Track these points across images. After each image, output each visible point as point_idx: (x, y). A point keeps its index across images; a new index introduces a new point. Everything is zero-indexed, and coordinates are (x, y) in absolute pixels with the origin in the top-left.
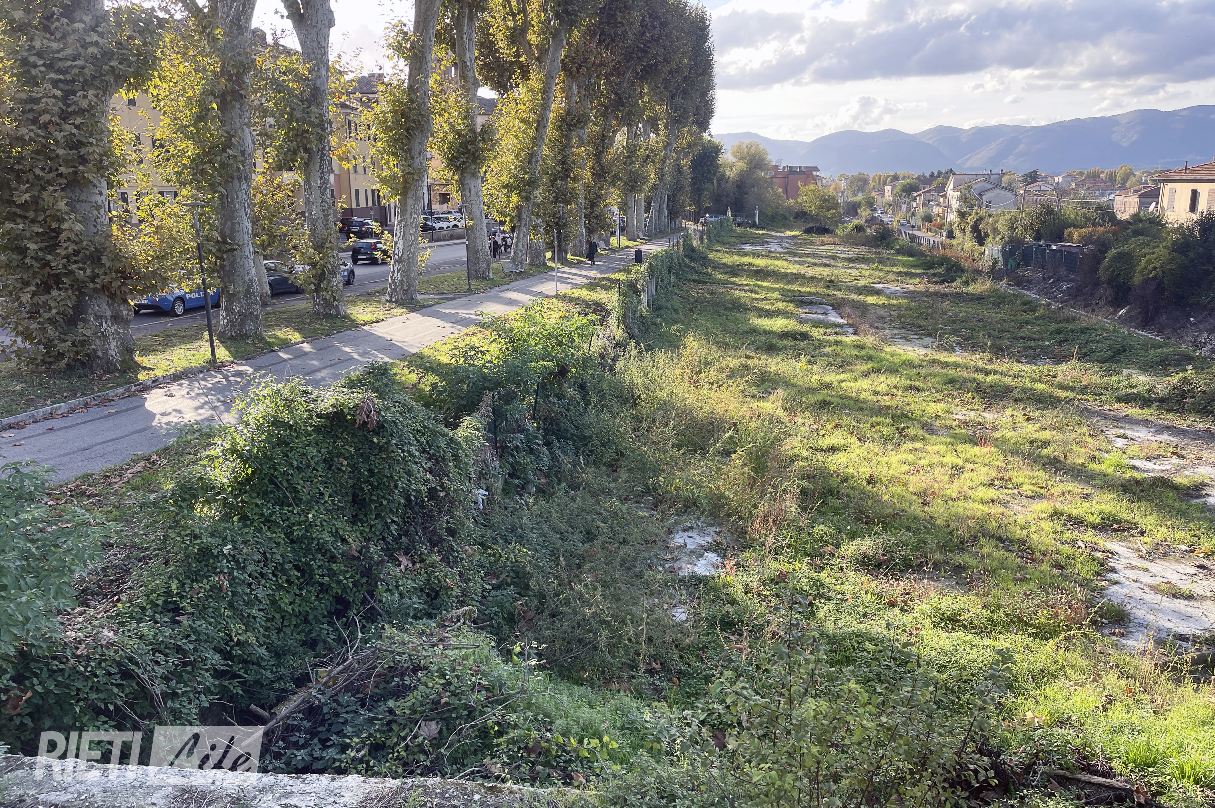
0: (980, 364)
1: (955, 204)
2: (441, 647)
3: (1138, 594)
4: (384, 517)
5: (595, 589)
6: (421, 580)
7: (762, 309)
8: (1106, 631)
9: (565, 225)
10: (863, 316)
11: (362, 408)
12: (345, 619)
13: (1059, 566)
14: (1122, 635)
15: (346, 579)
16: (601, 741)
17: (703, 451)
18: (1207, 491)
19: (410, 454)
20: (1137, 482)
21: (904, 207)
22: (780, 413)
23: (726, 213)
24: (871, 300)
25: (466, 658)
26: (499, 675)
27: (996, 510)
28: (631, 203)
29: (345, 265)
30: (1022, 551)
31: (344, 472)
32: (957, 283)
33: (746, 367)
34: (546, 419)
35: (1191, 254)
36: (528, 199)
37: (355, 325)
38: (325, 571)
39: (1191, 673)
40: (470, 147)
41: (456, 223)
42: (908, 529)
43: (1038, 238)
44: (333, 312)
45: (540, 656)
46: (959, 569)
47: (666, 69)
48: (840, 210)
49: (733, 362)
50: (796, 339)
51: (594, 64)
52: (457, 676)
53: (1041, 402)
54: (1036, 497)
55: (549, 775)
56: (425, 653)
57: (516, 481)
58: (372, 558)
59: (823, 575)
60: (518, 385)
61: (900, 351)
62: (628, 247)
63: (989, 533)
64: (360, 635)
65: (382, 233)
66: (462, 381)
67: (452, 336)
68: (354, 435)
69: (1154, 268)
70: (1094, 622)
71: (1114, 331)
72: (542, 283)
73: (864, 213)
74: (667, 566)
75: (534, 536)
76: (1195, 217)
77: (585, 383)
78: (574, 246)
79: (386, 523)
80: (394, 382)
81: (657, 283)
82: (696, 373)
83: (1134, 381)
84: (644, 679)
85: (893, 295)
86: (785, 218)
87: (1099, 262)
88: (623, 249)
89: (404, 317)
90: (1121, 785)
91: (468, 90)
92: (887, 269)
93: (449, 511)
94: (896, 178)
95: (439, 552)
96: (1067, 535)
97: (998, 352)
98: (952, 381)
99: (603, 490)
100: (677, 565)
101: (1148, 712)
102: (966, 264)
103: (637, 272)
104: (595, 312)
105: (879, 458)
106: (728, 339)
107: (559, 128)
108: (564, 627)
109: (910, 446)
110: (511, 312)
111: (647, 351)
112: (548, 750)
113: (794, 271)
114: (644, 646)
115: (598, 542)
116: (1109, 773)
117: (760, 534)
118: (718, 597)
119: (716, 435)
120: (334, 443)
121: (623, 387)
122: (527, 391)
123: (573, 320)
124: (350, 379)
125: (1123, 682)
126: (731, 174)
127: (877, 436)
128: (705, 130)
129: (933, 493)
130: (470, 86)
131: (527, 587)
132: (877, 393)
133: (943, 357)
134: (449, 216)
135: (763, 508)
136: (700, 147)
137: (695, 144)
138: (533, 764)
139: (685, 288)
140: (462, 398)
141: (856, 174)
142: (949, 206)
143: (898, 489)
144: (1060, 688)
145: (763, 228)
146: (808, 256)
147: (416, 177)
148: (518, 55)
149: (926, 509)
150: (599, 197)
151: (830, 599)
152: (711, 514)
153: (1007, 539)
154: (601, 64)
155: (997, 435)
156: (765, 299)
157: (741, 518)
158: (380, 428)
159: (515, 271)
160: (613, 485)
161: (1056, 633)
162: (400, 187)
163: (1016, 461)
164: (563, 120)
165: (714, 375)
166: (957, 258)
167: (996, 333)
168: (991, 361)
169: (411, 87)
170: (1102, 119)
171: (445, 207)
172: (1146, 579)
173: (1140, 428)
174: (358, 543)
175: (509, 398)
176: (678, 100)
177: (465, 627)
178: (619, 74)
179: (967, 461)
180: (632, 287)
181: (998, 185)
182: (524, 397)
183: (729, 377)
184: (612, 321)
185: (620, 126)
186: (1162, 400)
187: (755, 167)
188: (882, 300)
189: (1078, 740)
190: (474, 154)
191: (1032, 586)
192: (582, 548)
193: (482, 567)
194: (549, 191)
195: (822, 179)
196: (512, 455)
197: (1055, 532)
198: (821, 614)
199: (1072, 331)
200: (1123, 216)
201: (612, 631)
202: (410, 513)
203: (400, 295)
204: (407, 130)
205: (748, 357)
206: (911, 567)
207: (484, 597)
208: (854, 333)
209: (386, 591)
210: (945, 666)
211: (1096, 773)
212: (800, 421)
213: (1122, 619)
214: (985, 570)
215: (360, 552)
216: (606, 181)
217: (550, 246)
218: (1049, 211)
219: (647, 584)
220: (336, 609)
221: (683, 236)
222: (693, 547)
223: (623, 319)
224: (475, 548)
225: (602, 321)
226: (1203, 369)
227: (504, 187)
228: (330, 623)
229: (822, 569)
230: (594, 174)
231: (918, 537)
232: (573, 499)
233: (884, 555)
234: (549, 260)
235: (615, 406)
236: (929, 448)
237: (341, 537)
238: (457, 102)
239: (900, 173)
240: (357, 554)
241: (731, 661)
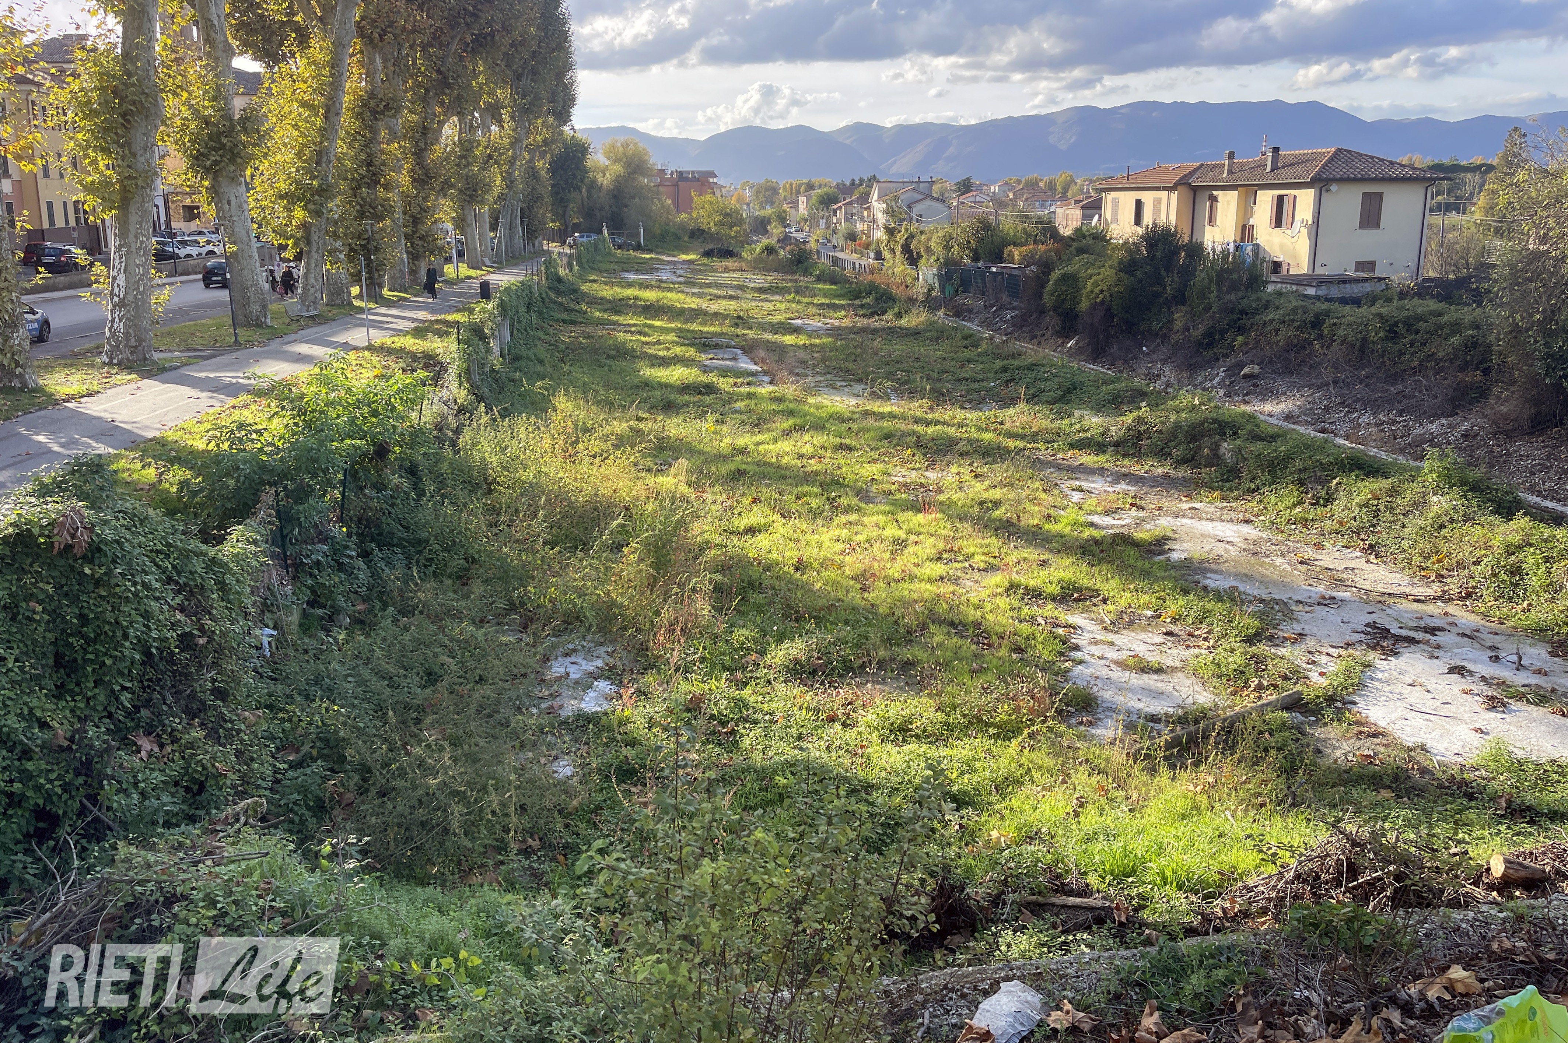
0: (919, 413)
1: (881, 219)
2: (209, 863)
3: (1105, 672)
4: (110, 683)
5: (441, 749)
6: (175, 769)
7: (656, 357)
8: (1073, 721)
9: (377, 249)
10: (780, 361)
11: (63, 524)
12: (52, 843)
13: (1019, 650)
14: (1091, 724)
15: (51, 781)
16: (456, 959)
17: (586, 546)
18: (1170, 545)
19: (146, 586)
20: (1096, 542)
21: (822, 222)
22: (684, 489)
23: (601, 232)
24: (789, 339)
25: (248, 873)
26: (301, 891)
27: (946, 589)
28: (470, 218)
29: (34, 313)
30: (978, 635)
31: (38, 622)
32: (889, 316)
33: (639, 432)
34: (360, 520)
35: (1139, 274)
36: (318, 214)
37: (53, 401)
38: (15, 774)
39: (1166, 758)
40: (224, 140)
41: (210, 247)
42: (847, 622)
43: (976, 259)
44: (16, 383)
45: (364, 852)
46: (908, 665)
47: (507, 41)
48: (746, 226)
49: (620, 427)
50: (700, 393)
51: (404, 29)
52: (235, 902)
53: (989, 455)
54: (990, 569)
55: (382, 1020)
56: (183, 876)
57: (320, 612)
58: (91, 747)
59: (747, 692)
60: (314, 475)
61: (827, 403)
62: (469, 277)
63: (939, 617)
64: (76, 863)
65: (92, 264)
66: (228, 475)
67: (211, 410)
68: (51, 566)
69: (1101, 291)
70: (1059, 712)
71: (1063, 366)
72: (347, 329)
73: (776, 230)
74: (543, 706)
75: (349, 687)
76: (1141, 231)
77: (416, 467)
78: (392, 278)
79: (113, 691)
80: (116, 482)
81: (512, 326)
82: (572, 444)
83: (1086, 423)
84: (516, 863)
85: (814, 333)
86: (678, 237)
87: (1043, 286)
88: (462, 281)
89: (133, 385)
90: (1099, 903)
91: (217, 59)
92: (806, 300)
93: (215, 664)
94: (810, 187)
95: (201, 725)
96: (1026, 610)
97: (939, 397)
98: (888, 436)
99: (448, 613)
100: (556, 703)
101: (1123, 811)
102: (897, 291)
103: (483, 310)
104: (426, 367)
105: (808, 536)
106: (612, 395)
107: (359, 116)
108: (400, 809)
109: (843, 518)
110: (302, 372)
111: (503, 417)
112: (380, 985)
113: (693, 306)
114: (514, 819)
115: (442, 686)
116: (1085, 892)
117: (664, 648)
118: (613, 739)
119: (602, 525)
120: (19, 580)
121: (471, 469)
122: (329, 483)
123: (392, 381)
124: (41, 483)
125: (1094, 779)
126: (605, 180)
127: (804, 510)
128: (565, 124)
129: (873, 575)
130: (220, 54)
131: (342, 759)
132: (801, 456)
133: (876, 406)
134: (199, 238)
135: (667, 614)
136: (560, 145)
137: (553, 141)
138: (358, 1009)
139: (552, 331)
140: (229, 499)
141: (762, 181)
142: (874, 221)
143: (831, 574)
144: (1027, 797)
145: (650, 251)
146: (709, 286)
147: (140, 183)
148: (291, 13)
149: (866, 595)
150: (424, 210)
151: (756, 722)
152: (600, 630)
153: (961, 623)
154: (414, 31)
155: (942, 498)
156: (659, 342)
157: (639, 631)
158: (95, 551)
159: (305, 314)
160: (463, 603)
161: (1019, 731)
162: (117, 197)
163: (966, 528)
164: (364, 105)
165: (595, 445)
166: (888, 285)
167: (935, 375)
168: (931, 408)
169: (126, 55)
170: (1037, 117)
171: (194, 225)
172: (1112, 654)
173: (1096, 478)
174: (67, 726)
175: (302, 494)
176: (525, 82)
177: (246, 829)
178: (441, 44)
179: (910, 532)
180: (477, 331)
181: (929, 196)
182: (325, 492)
183: (616, 447)
184: (451, 378)
185: (447, 115)
186: (1117, 444)
187: (634, 172)
188: (802, 340)
189: (1049, 856)
190: (231, 150)
191: (989, 677)
192: (421, 695)
193: (273, 738)
194: (350, 203)
195: (721, 187)
196: (311, 575)
197: (1012, 609)
198: (746, 743)
199: (1019, 368)
200: (1066, 231)
201: (468, 805)
202: (151, 674)
203: (126, 355)
204: (124, 115)
205: (639, 419)
206: (852, 669)
207: (277, 781)
208: (771, 383)
209: (118, 791)
210: (897, 789)
211: (1071, 893)
212: (710, 497)
213: (1089, 705)
214: (938, 663)
215: (71, 740)
216: (433, 189)
217: (356, 279)
218: (985, 226)
219: (515, 735)
220: (37, 829)
221: (545, 262)
222: (577, 676)
223: (466, 375)
224: (260, 713)
225: (437, 380)
226: (1157, 405)
227: (282, 197)
228: (27, 852)
229: (746, 684)
230: (414, 180)
231: (859, 631)
232: (406, 629)
233: (819, 658)
234: (356, 297)
235: (461, 495)
236: (866, 520)
237: (38, 720)
238: (200, 77)
239: (816, 181)
240: (65, 743)
241: (633, 821)
